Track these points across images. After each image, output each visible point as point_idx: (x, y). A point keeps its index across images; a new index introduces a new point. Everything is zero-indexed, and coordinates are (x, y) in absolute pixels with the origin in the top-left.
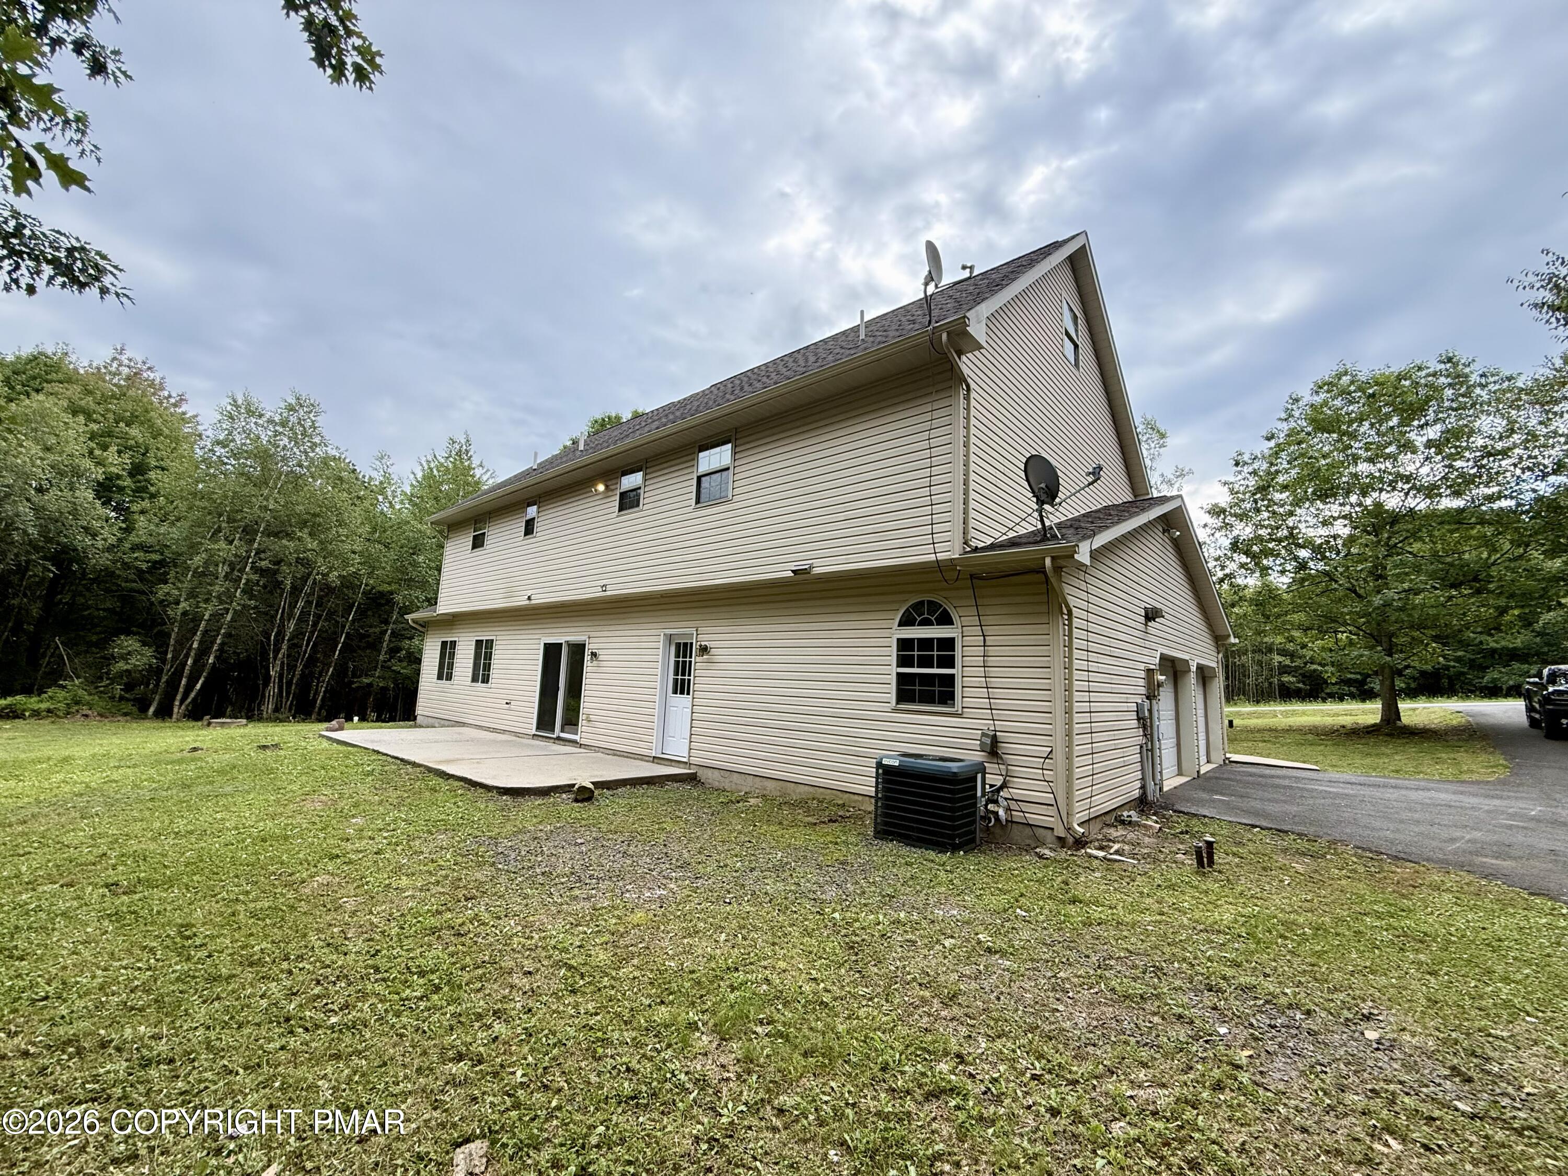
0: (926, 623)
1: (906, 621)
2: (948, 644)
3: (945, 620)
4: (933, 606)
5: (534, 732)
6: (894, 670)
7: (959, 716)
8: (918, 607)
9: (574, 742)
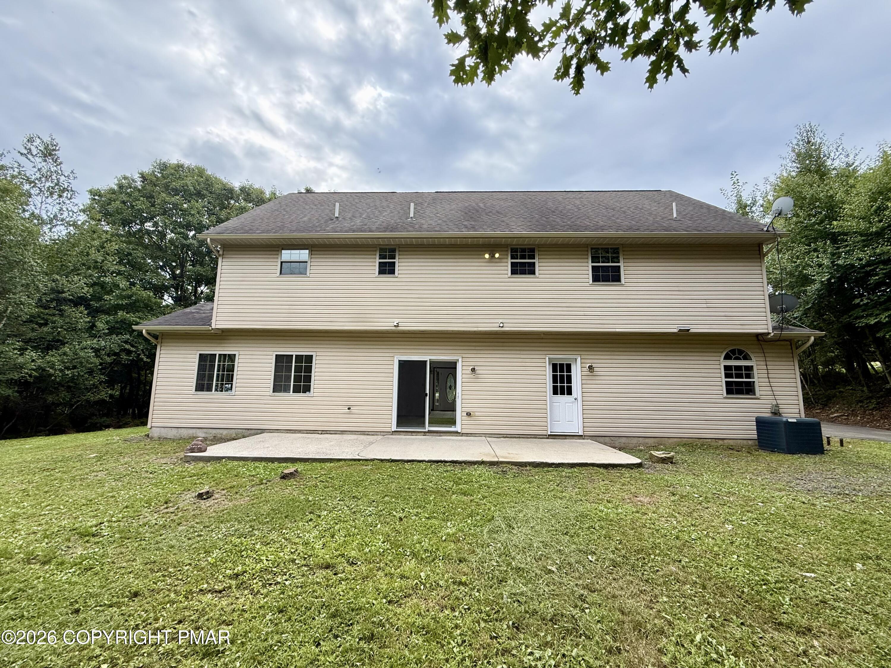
0: (737, 358)
1: (727, 357)
2: (749, 368)
3: (746, 357)
4: (741, 352)
5: (394, 428)
6: (724, 380)
7: (758, 399)
8: (733, 351)
9: (456, 433)
